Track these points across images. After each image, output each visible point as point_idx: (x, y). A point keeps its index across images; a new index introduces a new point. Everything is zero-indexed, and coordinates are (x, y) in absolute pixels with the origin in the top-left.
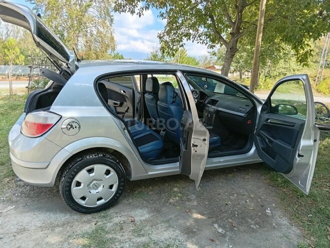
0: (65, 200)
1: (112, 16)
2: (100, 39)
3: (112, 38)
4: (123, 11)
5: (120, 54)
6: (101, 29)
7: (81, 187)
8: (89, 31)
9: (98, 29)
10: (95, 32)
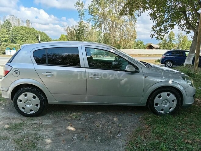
0: (15, 108)
1: (136, 18)
2: (128, 32)
3: (135, 31)
4: (125, 15)
5: (141, 41)
6: (128, 27)
7: (22, 102)
8: (122, 29)
9: (127, 27)
10: (125, 29)
